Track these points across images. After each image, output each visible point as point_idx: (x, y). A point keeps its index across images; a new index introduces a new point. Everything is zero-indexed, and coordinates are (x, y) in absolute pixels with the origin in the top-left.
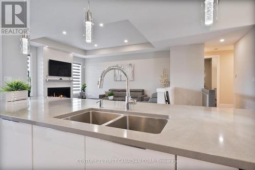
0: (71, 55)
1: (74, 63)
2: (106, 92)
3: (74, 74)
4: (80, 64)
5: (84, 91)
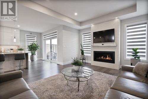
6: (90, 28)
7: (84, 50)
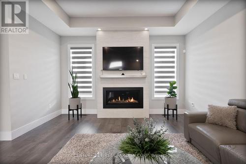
6: (94, 38)
7: (79, 85)
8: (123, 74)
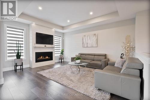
0: (54, 30)
1: (55, 36)
2: (76, 56)
3: (55, 43)
4: (61, 37)
5: (62, 54)
8: (45, 46)
